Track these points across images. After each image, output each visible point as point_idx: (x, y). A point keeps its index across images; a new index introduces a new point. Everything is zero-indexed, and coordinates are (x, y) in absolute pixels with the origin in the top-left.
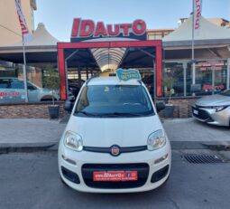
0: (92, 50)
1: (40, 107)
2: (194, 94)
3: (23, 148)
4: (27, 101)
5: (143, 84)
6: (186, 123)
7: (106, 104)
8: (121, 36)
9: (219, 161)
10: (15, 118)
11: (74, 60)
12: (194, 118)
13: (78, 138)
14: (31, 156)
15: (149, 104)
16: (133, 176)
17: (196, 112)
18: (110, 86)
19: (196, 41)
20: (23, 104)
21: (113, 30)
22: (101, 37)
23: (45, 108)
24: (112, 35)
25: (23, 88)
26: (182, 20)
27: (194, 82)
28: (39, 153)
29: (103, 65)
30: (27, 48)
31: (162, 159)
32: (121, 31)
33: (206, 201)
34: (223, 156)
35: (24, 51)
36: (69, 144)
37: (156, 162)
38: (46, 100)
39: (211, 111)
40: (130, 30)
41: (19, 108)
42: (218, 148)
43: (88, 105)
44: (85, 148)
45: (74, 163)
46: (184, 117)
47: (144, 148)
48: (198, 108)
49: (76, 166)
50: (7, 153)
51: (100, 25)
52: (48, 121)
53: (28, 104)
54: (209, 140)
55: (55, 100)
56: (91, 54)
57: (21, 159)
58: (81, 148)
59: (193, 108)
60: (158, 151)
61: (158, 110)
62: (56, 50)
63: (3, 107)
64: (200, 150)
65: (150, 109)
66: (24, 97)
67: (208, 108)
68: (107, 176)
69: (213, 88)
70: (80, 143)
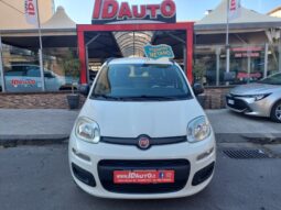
0: (117, 36)
1: (58, 96)
2: (227, 84)
3: (33, 140)
4: (43, 90)
8: (147, 18)
9: (265, 156)
10: (31, 108)
12: (229, 109)
13: (95, 126)
14: (42, 149)
16: (168, 176)
17: (231, 102)
19: (230, 25)
21: (139, 12)
22: (125, 19)
23: (63, 97)
24: (138, 17)
25: (40, 76)
26: (210, 11)
27: (228, 70)
28: (52, 147)
30: (43, 31)
31: (206, 154)
32: (148, 12)
34: (268, 150)
35: (40, 35)
36: (83, 134)
39: (249, 101)
40: (158, 12)
42: (263, 141)
44: (102, 139)
45: (88, 159)
46: (216, 108)
48: (233, 97)
49: (90, 163)
50: (15, 146)
51: (125, 5)
52: (66, 111)
53: (46, 93)
54: (249, 132)
55: (75, 88)
56: (114, 41)
57: (30, 154)
58: (97, 139)
59: (228, 98)
62: (75, 34)
63: (17, 97)
64: (241, 144)
65: (186, 92)
66: (41, 85)
67: (246, 96)
68: (133, 176)
69: (248, 76)
70: (96, 132)
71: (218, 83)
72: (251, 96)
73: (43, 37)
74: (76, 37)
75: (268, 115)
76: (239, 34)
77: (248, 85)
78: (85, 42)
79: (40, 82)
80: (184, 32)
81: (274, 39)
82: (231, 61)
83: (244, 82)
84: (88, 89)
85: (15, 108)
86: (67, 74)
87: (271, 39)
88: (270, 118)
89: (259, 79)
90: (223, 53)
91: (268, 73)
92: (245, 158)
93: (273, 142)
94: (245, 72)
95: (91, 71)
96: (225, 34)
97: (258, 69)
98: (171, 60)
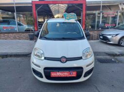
0: (50, 6)
1: (25, 34)
2: (100, 29)
4: (18, 31)
5: (78, 22)
7: (57, 33)
9: (114, 62)
10: (12, 39)
12: (100, 40)
14: (19, 59)
15: (81, 33)
16: (74, 74)
17: (101, 37)
18: (60, 23)
23: (27, 35)
25: (16, 25)
28: (23, 58)
29: (55, 15)
30: (16, 4)
31: (90, 64)
33: (113, 86)
35: (15, 6)
36: (36, 55)
37: (87, 66)
38: (28, 31)
39: (109, 37)
43: (48, 33)
44: (45, 58)
45: (39, 67)
46: (95, 40)
47: (80, 58)
48: (102, 35)
49: (40, 68)
52: (29, 41)
55: (32, 31)
56: (49, 8)
57: (13, 61)
58: (43, 58)
59: (100, 35)
61: (86, 36)
62: (31, 5)
63: (6, 34)
66: (16, 29)
67: (108, 35)
68: (59, 74)
69: (110, 26)
70: (43, 55)
71: (96, 28)
72: (110, 35)
73: (16, 7)
74: (31, 6)
75: (117, 43)
76: (107, 6)
77: (109, 29)
78: (36, 9)
79: (16, 28)
80: (82, 4)
81: (122, 8)
82: (102, 18)
83: (108, 28)
85: (5, 39)
86: (28, 24)
87: (121, 9)
88: (119, 45)
89: (114, 27)
90: (99, 14)
91: (119, 24)
92: (106, 63)
93: (119, 55)
94: (108, 23)
95: (39, 22)
96: (100, 6)
97: (114, 22)
98: (76, 20)
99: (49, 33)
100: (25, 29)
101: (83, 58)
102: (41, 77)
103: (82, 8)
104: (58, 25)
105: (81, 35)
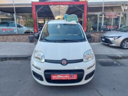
0: (51, 7)
1: (24, 36)
2: (102, 31)
3: (14, 58)
4: (17, 33)
5: (79, 24)
6: (98, 45)
9: (116, 65)
11: (42, 13)
12: (102, 42)
13: (42, 54)
14: (18, 62)
16: (75, 77)
17: (103, 39)
20: (15, 35)
23: (26, 37)
25: (15, 26)
33: (114, 89)
34: (118, 62)
36: (37, 58)
37: (88, 68)
38: (27, 33)
41: (13, 36)
42: (116, 58)
44: (46, 61)
46: (97, 42)
47: (81, 61)
48: (104, 37)
50: (6, 60)
52: (28, 44)
53: (18, 35)
54: (111, 54)
55: (32, 33)
57: (13, 64)
58: (43, 60)
59: (102, 38)
60: (89, 62)
62: (31, 6)
63: (5, 37)
64: (107, 59)
65: (83, 38)
67: (110, 37)
68: (59, 77)
69: (112, 28)
71: (98, 30)
72: (112, 37)
74: (31, 8)
75: (119, 46)
76: (109, 7)
77: (112, 31)
78: (36, 10)
81: (125, 10)
82: (104, 20)
83: (110, 30)
84: (39, 36)
85: (4, 42)
87: (123, 10)
88: (121, 47)
89: (116, 29)
90: (101, 15)
91: (121, 26)
92: (108, 66)
93: (121, 58)
94: (111, 25)
95: (39, 23)
96: (102, 7)
97: (117, 24)
98: (77, 22)
99: (50, 35)
100: (24, 31)
101: (84, 60)
102: (42, 79)
103: (83, 9)
104: (59, 27)
105: (82, 37)
